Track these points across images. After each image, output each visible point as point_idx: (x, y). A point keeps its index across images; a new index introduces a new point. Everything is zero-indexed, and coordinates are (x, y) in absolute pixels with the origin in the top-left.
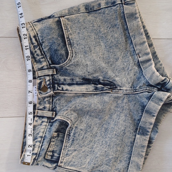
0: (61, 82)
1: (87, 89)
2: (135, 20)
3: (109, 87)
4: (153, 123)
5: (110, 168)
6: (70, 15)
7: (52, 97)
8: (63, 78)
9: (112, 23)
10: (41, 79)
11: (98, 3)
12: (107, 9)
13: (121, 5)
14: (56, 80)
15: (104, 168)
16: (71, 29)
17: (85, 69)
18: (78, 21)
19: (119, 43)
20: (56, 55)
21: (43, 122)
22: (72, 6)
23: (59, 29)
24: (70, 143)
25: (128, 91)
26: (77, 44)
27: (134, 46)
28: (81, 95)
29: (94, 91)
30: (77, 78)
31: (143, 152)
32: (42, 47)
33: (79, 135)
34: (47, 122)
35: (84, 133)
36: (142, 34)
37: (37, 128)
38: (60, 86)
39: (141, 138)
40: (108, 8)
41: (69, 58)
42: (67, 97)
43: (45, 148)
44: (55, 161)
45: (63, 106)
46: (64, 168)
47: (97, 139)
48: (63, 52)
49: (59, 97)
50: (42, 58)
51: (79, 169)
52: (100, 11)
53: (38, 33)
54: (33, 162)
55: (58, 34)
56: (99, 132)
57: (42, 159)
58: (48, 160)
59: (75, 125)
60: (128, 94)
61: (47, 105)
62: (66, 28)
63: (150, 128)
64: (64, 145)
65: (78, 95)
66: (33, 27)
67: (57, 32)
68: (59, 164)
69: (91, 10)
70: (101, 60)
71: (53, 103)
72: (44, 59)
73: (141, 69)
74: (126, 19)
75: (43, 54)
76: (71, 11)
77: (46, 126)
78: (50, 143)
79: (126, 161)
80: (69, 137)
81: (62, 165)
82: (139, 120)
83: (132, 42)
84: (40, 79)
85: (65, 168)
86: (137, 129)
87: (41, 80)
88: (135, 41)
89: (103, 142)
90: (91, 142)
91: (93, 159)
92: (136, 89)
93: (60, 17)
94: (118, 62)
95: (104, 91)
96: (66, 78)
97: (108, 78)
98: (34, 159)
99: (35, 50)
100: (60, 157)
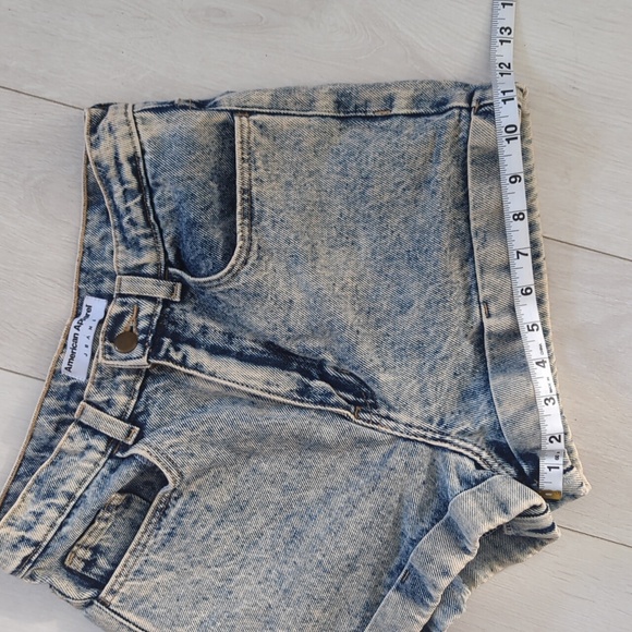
0: (188, 334)
1: (269, 383)
3: (351, 397)
6: (273, 114)
7: (148, 375)
8: (201, 321)
9: (417, 173)
10: (126, 303)
11: (386, 93)
12: (411, 121)
14: (175, 324)
16: (265, 162)
17: (282, 314)
18: (297, 144)
20: (190, 239)
21: (89, 447)
23: (222, 150)
24: (159, 538)
25: (415, 431)
26: (274, 222)
28: (245, 396)
29: (296, 396)
30: (248, 336)
33: (195, 522)
34: (103, 453)
35: (213, 521)
37: (66, 459)
38: (180, 346)
40: (418, 119)
41: (233, 266)
42: (195, 388)
43: (70, 536)
44: (92, 580)
46: (115, 613)
47: (253, 554)
48: (217, 235)
49: (168, 382)
50: (146, 236)
52: (383, 124)
53: (147, 149)
54: (18, 567)
55: (215, 168)
57: (51, 564)
58: (71, 573)
59: (193, 488)
60: (413, 440)
61: (121, 399)
62: (246, 157)
64: (136, 538)
65: (235, 394)
66: (133, 124)
67: (213, 160)
68: (103, 594)
69: (356, 112)
70: (346, 297)
71: (144, 395)
72: (150, 241)
75: (152, 224)
76: (281, 102)
77: (96, 464)
78: (93, 522)
80: (160, 520)
81: (114, 601)
84: (123, 304)
85: (119, 615)
86: (400, 568)
87: (125, 309)
89: (270, 571)
90: (231, 559)
91: (218, 618)
92: (448, 431)
93: (237, 111)
94: (405, 318)
95: (330, 409)
96: (211, 324)
97: (353, 368)
98: (26, 560)
99: (129, 204)
100: (112, 572)
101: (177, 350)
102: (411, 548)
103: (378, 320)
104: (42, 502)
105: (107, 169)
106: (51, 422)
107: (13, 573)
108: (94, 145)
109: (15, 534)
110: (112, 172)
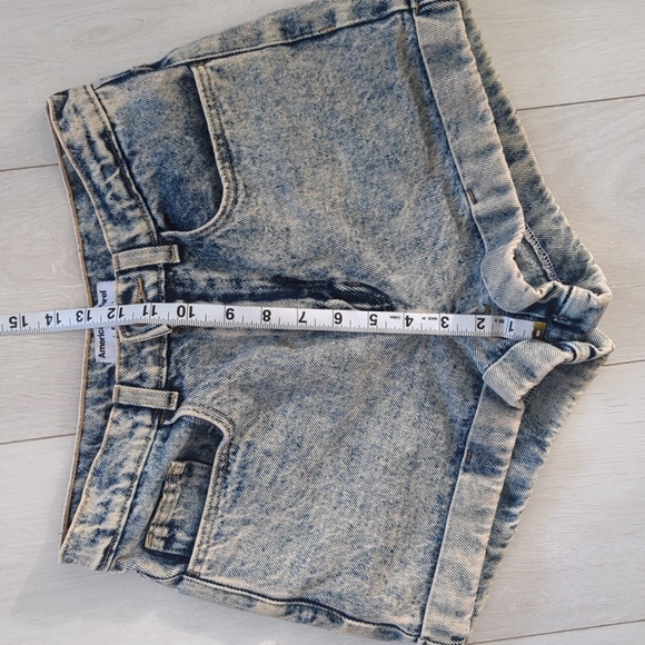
0: (197, 291)
2: (459, 70)
4: (516, 430)
5: (367, 586)
6: (226, 56)
7: (169, 341)
8: (205, 275)
9: (377, 81)
10: (129, 279)
11: (325, 10)
12: (356, 31)
13: (406, 15)
14: (182, 285)
15: (347, 584)
16: (231, 104)
17: (282, 244)
18: (256, 77)
19: (403, 150)
20: (178, 197)
21: (136, 425)
22: (235, 24)
23: (188, 104)
24: (229, 496)
26: (253, 158)
27: (456, 162)
28: (268, 334)
30: (254, 276)
31: (481, 531)
32: (130, 169)
33: (259, 470)
34: (151, 427)
35: (275, 465)
36: (483, 119)
37: (116, 444)
39: (474, 485)
40: (363, 28)
41: (225, 207)
42: (218, 340)
43: (143, 514)
44: (176, 558)
45: (204, 371)
46: (207, 581)
47: (321, 483)
48: (205, 186)
49: (191, 341)
50: (131, 208)
51: (260, 586)
52: (333, 40)
53: (117, 122)
54: (102, 561)
55: (187, 122)
56: (327, 460)
57: (132, 549)
58: (154, 554)
59: (247, 438)
61: (152, 370)
62: (211, 103)
63: (504, 450)
64: (207, 503)
65: (257, 334)
66: (96, 101)
67: (183, 116)
68: (190, 567)
69: (302, 35)
70: (338, 213)
71: (172, 360)
72: (137, 212)
73: (482, 241)
74: (426, 65)
75: (136, 194)
76: (232, 42)
77: (147, 438)
78: (161, 497)
79: (422, 561)
80: (225, 478)
81: (202, 569)
82: (467, 423)
83: (448, 147)
84: (127, 280)
85: (211, 582)
86: (460, 452)
87: (130, 284)
88: (459, 145)
89: (341, 494)
90: (302, 496)
91: (307, 554)
93: (192, 63)
94: (398, 220)
96: (215, 275)
97: (363, 277)
98: (107, 551)
99: (108, 180)
100: (193, 543)
102: (465, 429)
103: (374, 228)
104: (107, 491)
105: (81, 149)
106: (98, 412)
107: (99, 568)
108: (63, 129)
109: (89, 529)
110: (86, 152)
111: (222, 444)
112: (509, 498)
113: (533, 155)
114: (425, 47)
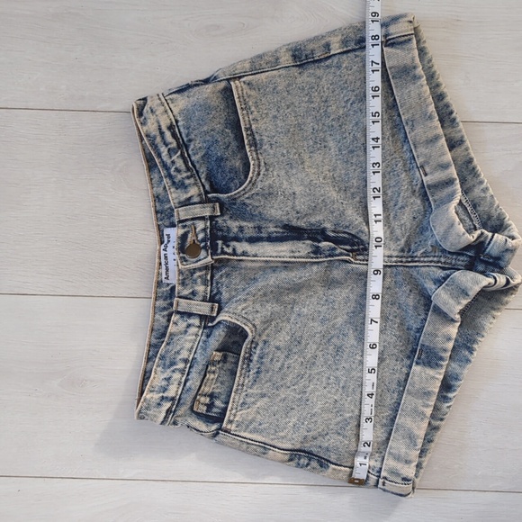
0: (231, 235)
1: (293, 252)
2: (415, 83)
3: (348, 247)
4: (454, 336)
5: (347, 442)
6: (254, 74)
7: (212, 268)
8: (237, 224)
10: (186, 226)
11: (323, 42)
12: (345, 56)
14: (222, 230)
15: (332, 441)
16: (257, 107)
17: (290, 204)
18: (274, 89)
20: (220, 170)
21: (189, 326)
22: (260, 52)
23: (228, 107)
25: (395, 259)
26: (271, 144)
27: (412, 147)
28: (279, 264)
29: (312, 255)
30: (270, 225)
31: (427, 406)
32: (187, 151)
33: (272, 360)
34: (199, 327)
35: (283, 356)
36: (431, 117)
37: (175, 338)
38: (229, 243)
39: (423, 374)
40: (349, 55)
41: (252, 178)
42: (246, 268)
43: (193, 387)
44: (214, 417)
45: (236, 290)
46: (235, 435)
47: (315, 371)
48: (238, 164)
49: (227, 269)
50: (188, 178)
51: (272, 439)
52: (328, 62)
53: (179, 119)
54: (165, 418)
55: (226, 120)
56: (320, 354)
57: (185, 412)
58: (199, 415)
59: (264, 338)
60: (394, 266)
61: (200, 288)
62: (243, 106)
63: (445, 350)
64: (236, 381)
65: (272, 265)
66: (166, 105)
67: (224, 115)
68: (224, 425)
69: (307, 59)
70: (328, 183)
71: (214, 282)
72: (192, 180)
73: (430, 203)
75: (191, 168)
76: (257, 65)
77: (197, 335)
78: (205, 375)
79: (385, 425)
80: (249, 365)
81: (232, 427)
82: (420, 330)
83: (406, 137)
84: (184, 227)
85: (238, 436)
86: (414, 351)
87: (186, 230)
88: (415, 135)
89: (329, 378)
90: (302, 378)
91: (305, 419)
92: (415, 254)
93: (231, 79)
95: (337, 258)
96: (244, 224)
97: (346, 227)
98: (168, 411)
99: (173, 158)
100: (226, 408)
101: (228, 246)
102: (418, 334)
103: (353, 194)
104: (168, 371)
105: (155, 138)
106: (163, 317)
107: (162, 423)
108: (143, 124)
109: (156, 396)
110: (158, 139)
111: (247, 340)
112: (447, 386)
113: (468, 143)
114: (390, 68)
